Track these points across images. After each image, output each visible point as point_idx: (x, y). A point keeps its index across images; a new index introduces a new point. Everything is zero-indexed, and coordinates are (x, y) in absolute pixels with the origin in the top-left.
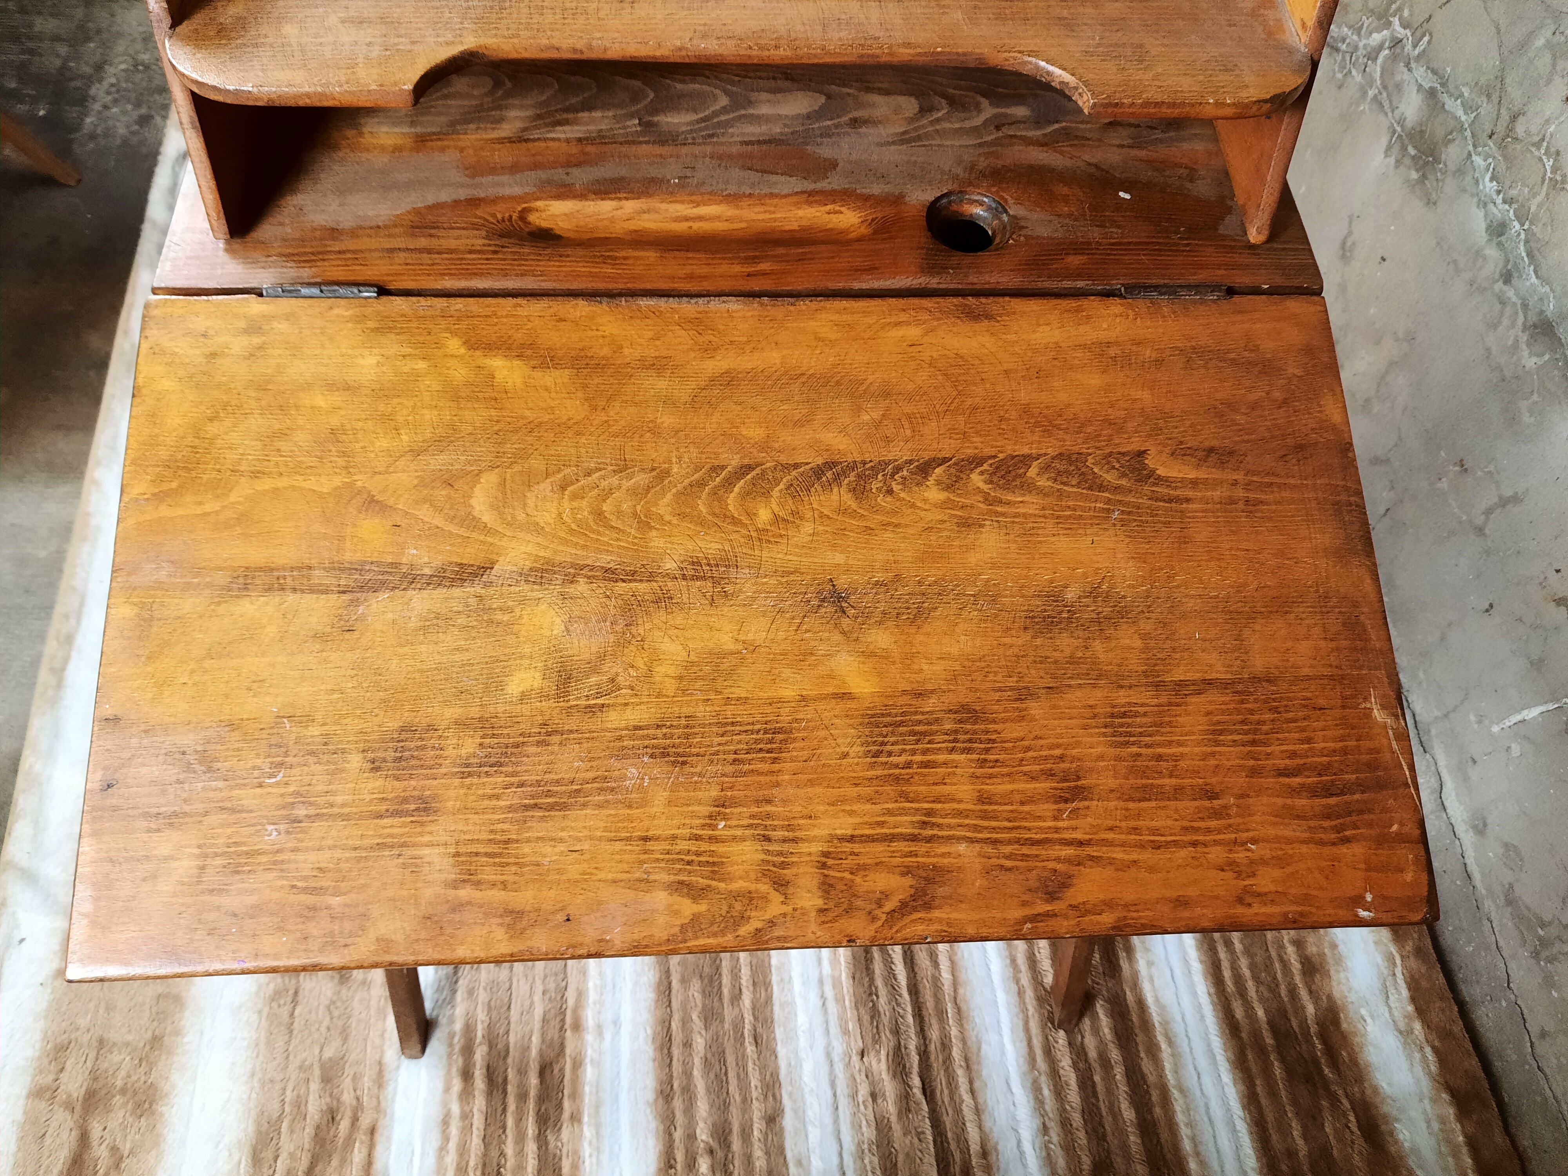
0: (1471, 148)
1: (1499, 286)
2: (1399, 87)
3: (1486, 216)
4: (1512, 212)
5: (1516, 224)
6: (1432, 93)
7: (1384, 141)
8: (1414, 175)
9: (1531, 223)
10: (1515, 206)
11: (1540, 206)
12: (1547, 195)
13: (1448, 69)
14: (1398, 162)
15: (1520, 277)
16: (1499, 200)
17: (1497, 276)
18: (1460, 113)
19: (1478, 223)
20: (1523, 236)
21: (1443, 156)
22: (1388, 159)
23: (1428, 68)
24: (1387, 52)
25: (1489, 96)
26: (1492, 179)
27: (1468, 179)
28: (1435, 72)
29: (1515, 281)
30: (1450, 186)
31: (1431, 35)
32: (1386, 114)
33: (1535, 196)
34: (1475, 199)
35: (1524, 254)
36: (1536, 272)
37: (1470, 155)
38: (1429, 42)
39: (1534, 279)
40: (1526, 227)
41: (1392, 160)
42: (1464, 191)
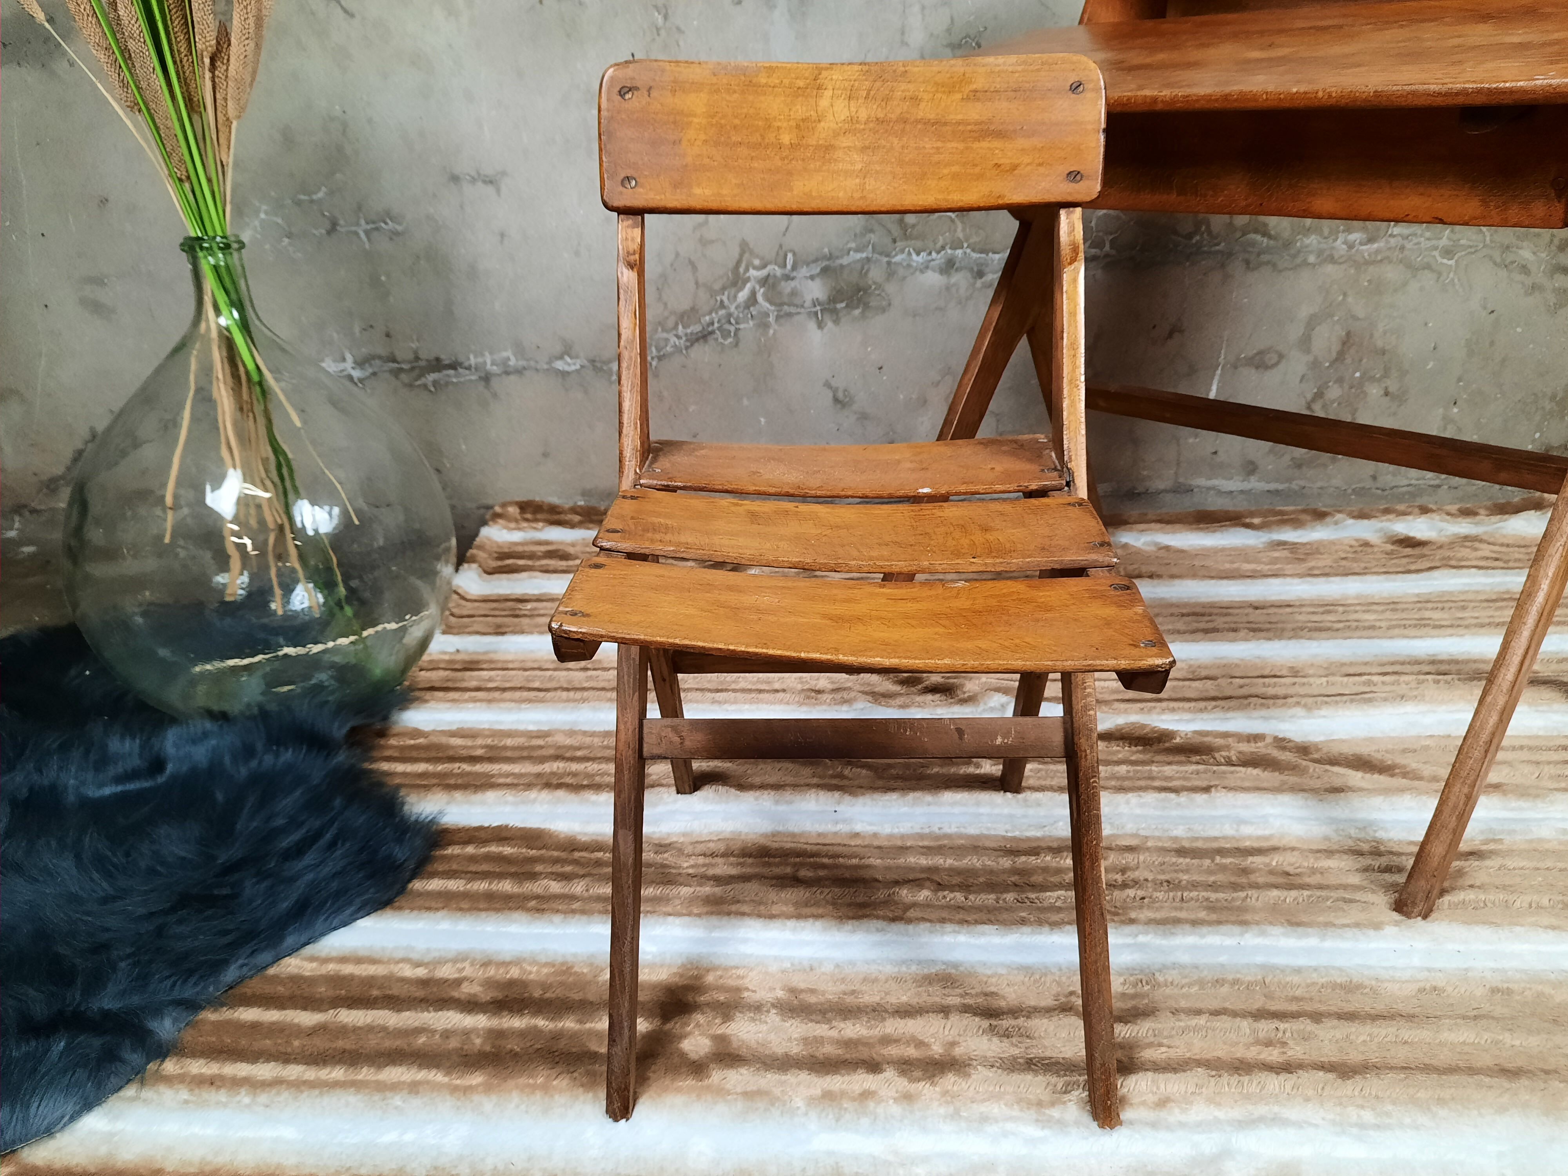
0: (886, 259)
1: (979, 283)
2: (794, 293)
3: (934, 271)
4: (949, 251)
5: (959, 252)
6: (825, 271)
7: (812, 325)
8: (857, 312)
9: (967, 241)
10: (947, 247)
11: (964, 230)
12: (962, 222)
13: (826, 250)
14: (837, 322)
15: (987, 265)
16: (934, 254)
17: (971, 281)
18: (859, 256)
19: (933, 278)
20: (968, 251)
21: (870, 282)
22: (825, 330)
23: (808, 265)
24: (762, 290)
25: (872, 231)
26: (918, 254)
27: (901, 272)
28: (816, 261)
29: (987, 270)
30: (891, 288)
31: (791, 251)
32: (799, 313)
33: (955, 231)
34: (918, 273)
35: (979, 255)
36: (994, 253)
37: (889, 263)
38: (794, 254)
39: (997, 256)
40: (965, 245)
41: (830, 324)
42: (904, 278)
